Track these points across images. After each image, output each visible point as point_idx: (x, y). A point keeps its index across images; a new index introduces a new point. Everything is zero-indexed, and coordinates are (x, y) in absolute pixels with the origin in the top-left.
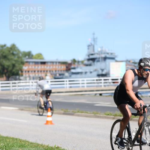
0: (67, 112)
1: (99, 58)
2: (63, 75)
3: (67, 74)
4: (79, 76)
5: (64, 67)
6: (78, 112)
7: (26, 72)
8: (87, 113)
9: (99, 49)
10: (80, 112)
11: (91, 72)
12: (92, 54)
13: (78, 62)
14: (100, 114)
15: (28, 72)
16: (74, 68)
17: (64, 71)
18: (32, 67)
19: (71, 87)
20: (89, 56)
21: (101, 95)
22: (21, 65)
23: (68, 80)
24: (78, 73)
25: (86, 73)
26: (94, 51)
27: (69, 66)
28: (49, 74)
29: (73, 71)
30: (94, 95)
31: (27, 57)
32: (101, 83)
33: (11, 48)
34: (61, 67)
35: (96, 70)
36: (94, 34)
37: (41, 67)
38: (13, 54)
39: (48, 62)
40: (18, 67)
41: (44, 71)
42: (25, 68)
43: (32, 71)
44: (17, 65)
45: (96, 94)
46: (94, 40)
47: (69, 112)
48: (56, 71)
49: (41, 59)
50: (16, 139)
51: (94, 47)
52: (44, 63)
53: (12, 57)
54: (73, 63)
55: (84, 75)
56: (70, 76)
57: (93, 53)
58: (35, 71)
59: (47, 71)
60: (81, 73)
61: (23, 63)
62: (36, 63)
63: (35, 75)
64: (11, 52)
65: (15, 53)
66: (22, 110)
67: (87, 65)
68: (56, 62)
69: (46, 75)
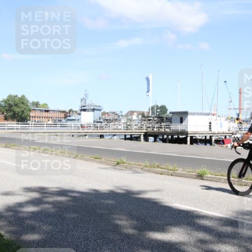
1: (89, 109)
2: (61, 121)
3: (64, 120)
5: (63, 115)
7: (33, 117)
12: (84, 106)
13: (73, 111)
15: (35, 117)
16: (70, 116)
17: (62, 118)
18: (38, 114)
20: (81, 107)
22: (29, 112)
24: (72, 120)
26: (85, 104)
27: (67, 115)
28: (51, 120)
29: (68, 118)
31: (35, 106)
33: (21, 98)
34: (61, 115)
37: (45, 114)
38: (23, 103)
39: (51, 111)
40: (26, 113)
41: (47, 117)
42: (32, 114)
43: (38, 117)
44: (25, 111)
48: (56, 118)
51: (85, 100)
52: (47, 111)
53: (22, 105)
58: (40, 117)
59: (49, 118)
60: (75, 120)
61: (30, 110)
62: (41, 111)
64: (21, 101)
68: (57, 111)
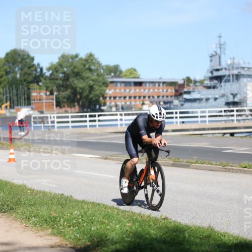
0: (179, 162)
1: (229, 76)
2: (171, 102)
3: (176, 102)
4: (195, 104)
5: (171, 91)
6: (197, 162)
7: (110, 98)
8: (211, 164)
9: (229, 62)
10: (199, 163)
11: (216, 99)
12: (218, 70)
13: (195, 82)
14: (232, 166)
15: (115, 98)
16: (189, 93)
17: (171, 96)
18: (120, 90)
19: (183, 122)
20: (212, 72)
21: (232, 134)
22: (104, 88)
23: (178, 111)
24: (195, 100)
25: (207, 100)
26: (220, 64)
27: (180, 89)
28: (147, 102)
29: (186, 96)
30: (222, 135)
31: (113, 74)
32: (233, 116)
33: (86, 60)
34: (167, 91)
35: (223, 96)
36: (220, 37)
37: (134, 91)
38: (90, 70)
39: (146, 82)
40: (97, 90)
41: (140, 97)
42: (109, 92)
43: (120, 97)
44: (96, 87)
45: (225, 134)
46: (221, 46)
47: (182, 162)
48: (158, 97)
49: (135, 78)
50: (99, 204)
51: (220, 57)
52: (139, 84)
53: (89, 74)
54: (186, 83)
55: (204, 103)
56: (182, 105)
57: (218, 67)
58: (125, 98)
59: (144, 97)
60: (200, 100)
61: (106, 84)
62: (127, 84)
63: (126, 103)
64: (87, 66)
65: (93, 67)
66: (106, 159)
67: (209, 88)
68: (159, 83)
69: (143, 104)
